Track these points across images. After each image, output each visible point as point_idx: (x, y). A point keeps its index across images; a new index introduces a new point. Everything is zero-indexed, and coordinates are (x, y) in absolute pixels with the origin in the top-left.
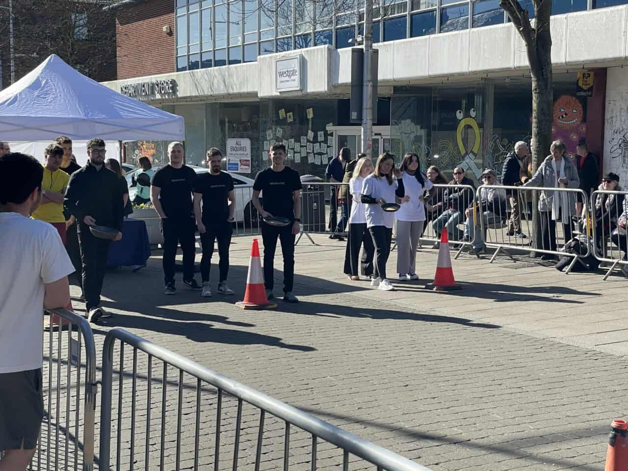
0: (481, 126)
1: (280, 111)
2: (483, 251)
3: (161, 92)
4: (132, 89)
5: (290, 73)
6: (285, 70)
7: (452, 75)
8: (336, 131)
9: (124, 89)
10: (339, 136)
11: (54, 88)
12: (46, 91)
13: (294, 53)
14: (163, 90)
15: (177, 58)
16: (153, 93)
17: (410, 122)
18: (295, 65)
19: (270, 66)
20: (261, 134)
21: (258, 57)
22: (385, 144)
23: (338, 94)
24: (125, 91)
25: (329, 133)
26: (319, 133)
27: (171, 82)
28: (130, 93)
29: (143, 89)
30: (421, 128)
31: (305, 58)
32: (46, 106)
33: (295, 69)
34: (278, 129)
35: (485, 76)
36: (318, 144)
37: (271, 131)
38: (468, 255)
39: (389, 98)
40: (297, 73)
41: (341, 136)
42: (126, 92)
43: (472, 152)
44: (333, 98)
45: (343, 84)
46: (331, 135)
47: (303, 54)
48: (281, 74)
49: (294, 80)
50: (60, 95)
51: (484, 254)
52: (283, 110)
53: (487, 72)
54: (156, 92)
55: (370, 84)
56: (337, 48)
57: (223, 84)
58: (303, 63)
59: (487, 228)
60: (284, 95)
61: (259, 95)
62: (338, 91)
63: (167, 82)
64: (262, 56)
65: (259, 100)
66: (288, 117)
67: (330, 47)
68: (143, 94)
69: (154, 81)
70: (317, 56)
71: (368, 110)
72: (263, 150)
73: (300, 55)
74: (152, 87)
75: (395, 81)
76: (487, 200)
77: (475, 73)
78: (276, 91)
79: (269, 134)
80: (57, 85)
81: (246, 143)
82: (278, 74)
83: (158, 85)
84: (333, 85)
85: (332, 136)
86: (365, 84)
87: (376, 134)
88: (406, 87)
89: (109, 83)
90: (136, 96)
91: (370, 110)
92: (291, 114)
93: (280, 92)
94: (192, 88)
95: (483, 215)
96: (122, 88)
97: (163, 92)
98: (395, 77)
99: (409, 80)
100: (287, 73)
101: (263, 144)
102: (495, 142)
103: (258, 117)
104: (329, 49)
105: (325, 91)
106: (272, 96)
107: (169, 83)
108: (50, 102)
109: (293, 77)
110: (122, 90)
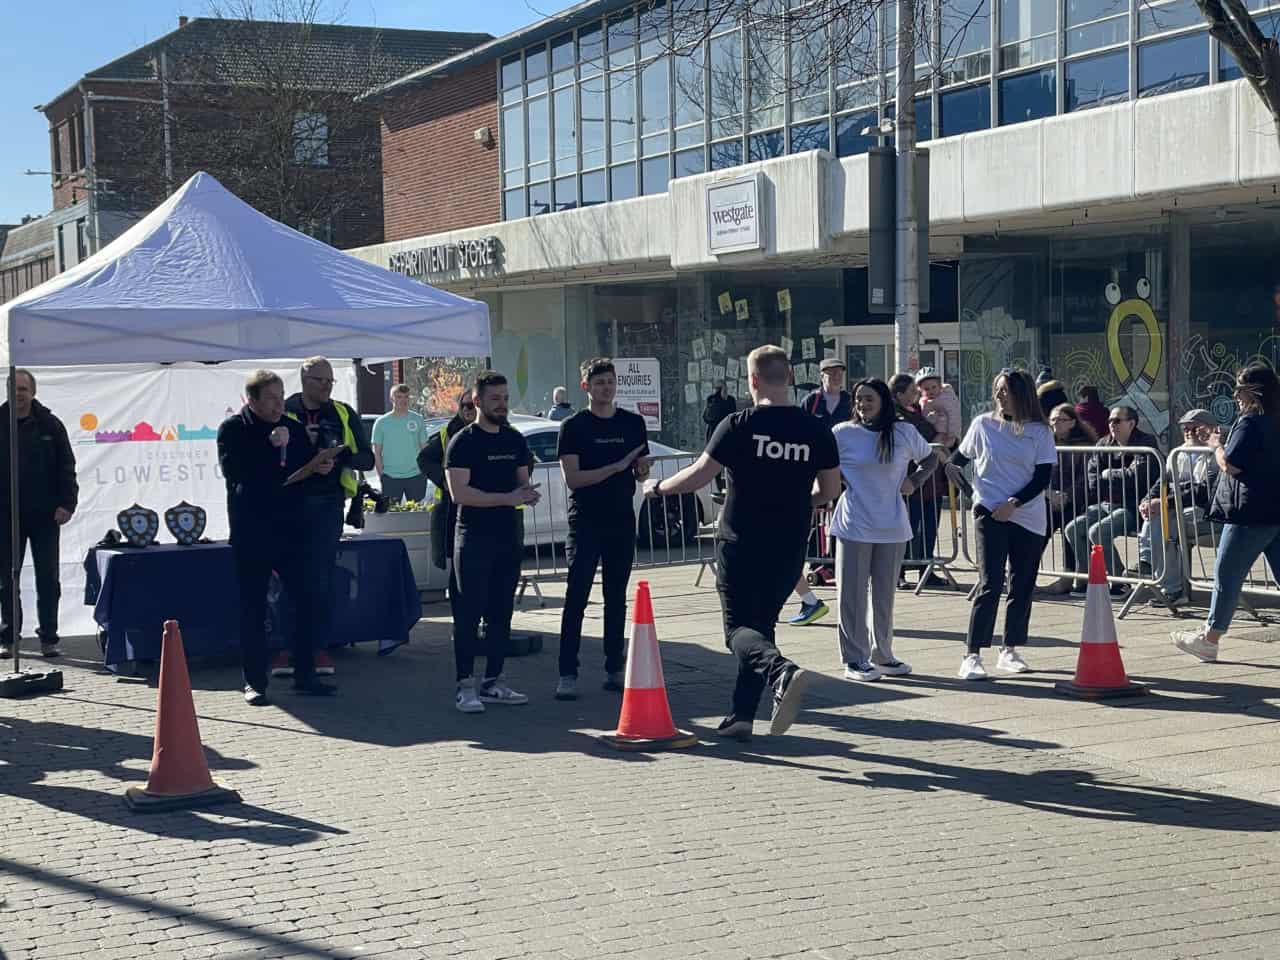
0: (1163, 316)
1: (720, 299)
2: (1186, 600)
3: (470, 264)
4: (411, 260)
5: (737, 215)
6: (726, 208)
7: (1096, 204)
8: (840, 335)
9: (395, 261)
10: (847, 347)
11: (199, 244)
12: (181, 251)
13: (746, 171)
14: (474, 260)
15: (504, 193)
16: (454, 267)
17: (1003, 313)
18: (750, 197)
19: (694, 199)
20: (681, 348)
21: (671, 182)
22: (949, 362)
23: (844, 255)
24: (398, 265)
25: (826, 340)
26: (804, 342)
27: (491, 243)
28: (408, 270)
29: (434, 259)
30: (1027, 326)
31: (770, 182)
32: (177, 284)
33: (749, 204)
34: (718, 335)
35: (1169, 205)
36: (803, 365)
37: (700, 340)
38: (1151, 610)
39: (955, 263)
40: (753, 214)
41: (851, 346)
42: (399, 268)
43: (1142, 374)
44: (833, 265)
45: (853, 232)
46: (831, 345)
47: (767, 174)
48: (720, 217)
49: (747, 229)
50: (213, 261)
51: (1188, 605)
52: (727, 295)
53: (1175, 194)
54: (461, 265)
55: (912, 225)
56: (838, 156)
57: (599, 243)
58: (766, 190)
59: (1193, 546)
60: (726, 261)
61: (673, 263)
62: (843, 249)
63: (482, 245)
64: (678, 181)
65: (675, 276)
66: (737, 309)
67: (823, 155)
68: (435, 270)
69: (456, 242)
70: (796, 174)
71: (908, 284)
72: (686, 381)
73: (758, 174)
74: (453, 254)
75: (967, 222)
76: (1193, 478)
77: (1148, 197)
78: (708, 252)
79: (699, 346)
80: (207, 239)
81: (650, 367)
82: (712, 215)
83: (463, 250)
84: (830, 236)
85: (833, 348)
86: (900, 225)
87: (928, 342)
88: (992, 237)
89: (367, 251)
90: (419, 276)
91: (913, 284)
92: (744, 302)
93: (718, 256)
94: (533, 255)
95: (1184, 515)
96: (391, 260)
97: (474, 264)
98: (966, 215)
99: (999, 219)
100: (731, 213)
101: (686, 367)
102: (1196, 352)
103: (674, 311)
104: (820, 159)
105: (815, 250)
106: (700, 264)
107: (486, 244)
108: (189, 276)
109: (744, 223)
110: (392, 264)
